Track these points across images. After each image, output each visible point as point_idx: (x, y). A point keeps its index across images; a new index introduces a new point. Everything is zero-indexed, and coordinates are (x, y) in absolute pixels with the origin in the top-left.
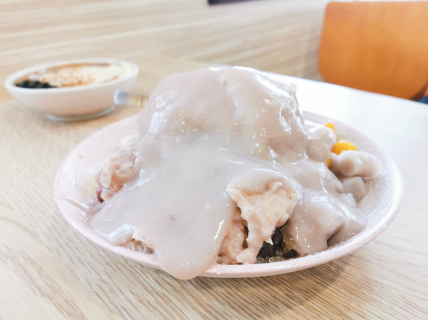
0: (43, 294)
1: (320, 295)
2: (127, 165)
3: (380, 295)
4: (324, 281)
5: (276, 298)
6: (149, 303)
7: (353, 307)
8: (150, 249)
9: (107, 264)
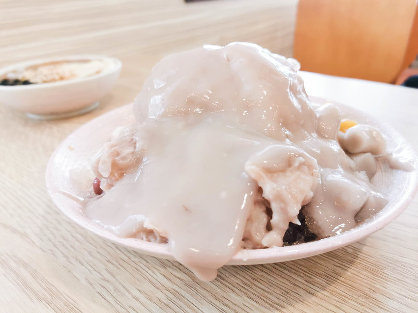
0: (40, 299)
1: (342, 279)
2: (127, 151)
3: (404, 274)
4: (344, 264)
5: (296, 285)
6: (159, 300)
7: (379, 289)
8: (163, 238)
9: (108, 261)
